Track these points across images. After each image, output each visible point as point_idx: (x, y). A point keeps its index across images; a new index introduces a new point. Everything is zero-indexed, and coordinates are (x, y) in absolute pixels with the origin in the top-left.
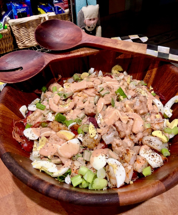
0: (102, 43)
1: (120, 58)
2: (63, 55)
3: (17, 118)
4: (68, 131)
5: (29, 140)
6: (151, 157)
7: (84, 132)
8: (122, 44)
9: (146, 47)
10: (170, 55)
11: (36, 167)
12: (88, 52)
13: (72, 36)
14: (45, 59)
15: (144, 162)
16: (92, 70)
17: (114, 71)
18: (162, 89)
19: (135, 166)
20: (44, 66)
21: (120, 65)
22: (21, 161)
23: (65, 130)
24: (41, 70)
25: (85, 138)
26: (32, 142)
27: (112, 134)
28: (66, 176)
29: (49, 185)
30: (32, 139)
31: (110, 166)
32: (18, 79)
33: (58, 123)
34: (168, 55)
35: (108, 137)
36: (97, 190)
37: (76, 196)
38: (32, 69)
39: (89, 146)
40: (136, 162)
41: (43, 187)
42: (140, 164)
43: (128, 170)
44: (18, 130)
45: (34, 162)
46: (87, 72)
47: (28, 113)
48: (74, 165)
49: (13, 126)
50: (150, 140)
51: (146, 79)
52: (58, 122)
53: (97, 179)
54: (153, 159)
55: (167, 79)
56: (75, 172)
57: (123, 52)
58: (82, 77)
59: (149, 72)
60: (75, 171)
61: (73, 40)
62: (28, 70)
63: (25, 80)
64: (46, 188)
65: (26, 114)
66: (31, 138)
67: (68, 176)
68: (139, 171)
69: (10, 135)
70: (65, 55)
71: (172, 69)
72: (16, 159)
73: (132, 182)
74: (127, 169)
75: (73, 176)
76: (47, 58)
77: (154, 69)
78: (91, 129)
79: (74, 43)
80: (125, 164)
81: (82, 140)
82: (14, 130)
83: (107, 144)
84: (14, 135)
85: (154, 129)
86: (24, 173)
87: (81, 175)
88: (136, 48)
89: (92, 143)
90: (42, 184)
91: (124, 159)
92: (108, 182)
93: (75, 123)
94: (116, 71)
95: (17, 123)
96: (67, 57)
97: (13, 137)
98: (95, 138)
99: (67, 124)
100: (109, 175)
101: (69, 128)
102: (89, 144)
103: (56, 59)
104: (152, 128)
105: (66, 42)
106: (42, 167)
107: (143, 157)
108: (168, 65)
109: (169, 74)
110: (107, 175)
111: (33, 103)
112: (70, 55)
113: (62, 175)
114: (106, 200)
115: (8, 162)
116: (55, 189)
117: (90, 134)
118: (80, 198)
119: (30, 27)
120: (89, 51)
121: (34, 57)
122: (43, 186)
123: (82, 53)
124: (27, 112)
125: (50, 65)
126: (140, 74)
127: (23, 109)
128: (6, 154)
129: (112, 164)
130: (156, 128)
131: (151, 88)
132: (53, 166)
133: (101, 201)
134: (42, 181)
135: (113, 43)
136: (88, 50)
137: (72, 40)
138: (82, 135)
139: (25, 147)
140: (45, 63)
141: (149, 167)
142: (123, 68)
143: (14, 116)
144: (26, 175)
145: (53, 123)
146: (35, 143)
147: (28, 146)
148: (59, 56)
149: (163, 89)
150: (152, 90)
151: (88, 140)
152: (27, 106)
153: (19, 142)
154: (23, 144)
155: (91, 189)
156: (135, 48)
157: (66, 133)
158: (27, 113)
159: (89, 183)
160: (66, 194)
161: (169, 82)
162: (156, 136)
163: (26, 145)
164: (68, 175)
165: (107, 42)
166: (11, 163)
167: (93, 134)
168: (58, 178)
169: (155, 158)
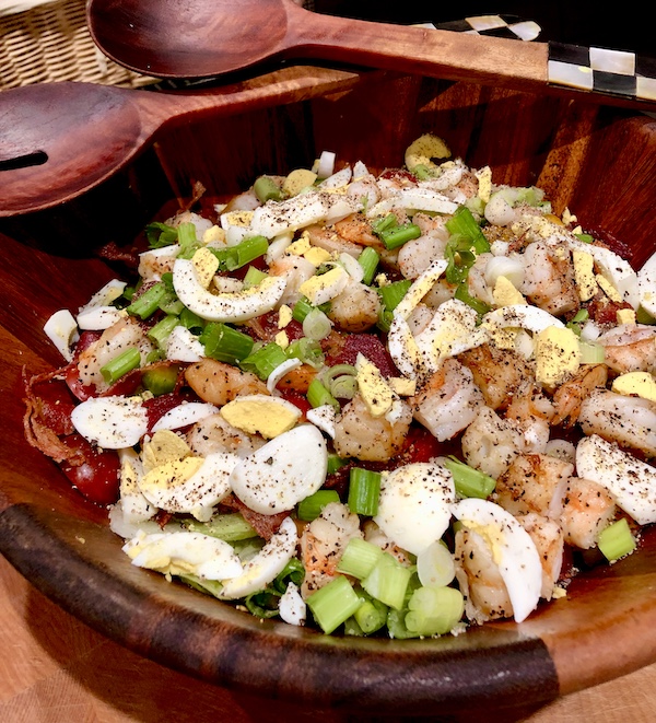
0: (369, 42)
1: (434, 107)
2: (215, 98)
3: (38, 362)
4: (271, 398)
5: (100, 451)
6: (626, 479)
7: (338, 399)
8: (451, 44)
9: (546, 55)
10: (641, 81)
11: (148, 563)
12: (315, 81)
13: (244, 24)
14: (142, 114)
15: (602, 503)
16: (328, 159)
17: (416, 160)
18: (612, 219)
19: (568, 522)
20: (141, 141)
21: (436, 134)
22: (83, 541)
23: (256, 392)
24: (127, 158)
25: (347, 419)
26: (112, 458)
27: (460, 393)
28: (284, 592)
29: (229, 632)
30: (113, 446)
31: (471, 533)
32: (29, 199)
33: (224, 368)
34: (631, 81)
35: (447, 409)
36: (428, 638)
37: (359, 673)
38: (88, 158)
39: (366, 453)
40: (569, 508)
41: (203, 646)
42: (589, 511)
43: (547, 543)
44: (46, 410)
45: (134, 541)
46: (309, 166)
47: (82, 339)
48: (315, 539)
49: (26, 396)
50: (614, 412)
51: (544, 183)
52: (223, 363)
53: (420, 589)
54: (636, 488)
55: (632, 177)
56: (323, 567)
57: (459, 75)
58: (290, 189)
59: (553, 155)
60: (320, 563)
61: (249, 37)
62: (73, 162)
63: (63, 200)
64: (217, 651)
65: (72, 347)
66: (107, 442)
67: (288, 590)
68: (586, 543)
69: (16, 434)
70: (222, 96)
71: (651, 135)
72: (59, 532)
73: (561, 593)
74: (540, 537)
75: (314, 586)
76: (151, 110)
77: (577, 142)
78: (370, 382)
79: (257, 46)
80: (531, 518)
81: (332, 432)
82: (29, 410)
83: (441, 439)
84: (32, 430)
85: (617, 367)
86: (104, 592)
87: (350, 578)
88: (508, 60)
89: (377, 439)
90: (197, 634)
91: (524, 497)
92: (465, 598)
93: (295, 362)
94: (422, 158)
95: (39, 383)
96: (229, 106)
97: (30, 439)
98: (393, 416)
99: (262, 367)
100: (467, 572)
101: (270, 386)
102: (364, 445)
103: (185, 111)
104: (610, 363)
105: (221, 47)
106: (172, 560)
107: (597, 484)
108: (634, 122)
109: (638, 156)
110: (458, 569)
111: (95, 299)
112: (242, 97)
113: (263, 588)
114: (501, 674)
115: (26, 547)
116: (258, 651)
117: (370, 402)
118: (381, 678)
119: (42, 29)
120: (318, 77)
121: (93, 108)
122: (205, 641)
123: (292, 85)
124: (77, 338)
125: (156, 145)
126: (519, 166)
127: (58, 326)
128: (12, 512)
129: (481, 523)
130: (628, 364)
131: (569, 218)
132: (218, 554)
133: (475, 683)
134: (196, 619)
135: (413, 42)
136: (313, 76)
137: (245, 36)
138: (329, 411)
139: (85, 479)
140: (142, 131)
141: (623, 523)
142: (449, 144)
143: (22, 354)
144: (117, 599)
145: (202, 369)
146: (126, 460)
147: (98, 476)
148: (198, 102)
149: (619, 216)
150: (573, 226)
151: (362, 425)
152: (75, 313)
153: (59, 461)
154: (75, 468)
155: (401, 635)
156: (501, 58)
157: (264, 404)
158: (75, 344)
159: (389, 609)
160: (313, 665)
161: (641, 187)
162: (635, 396)
163: (85, 472)
164: (291, 584)
165: (391, 39)
166: (38, 552)
167: (379, 398)
168: (248, 603)
169: (644, 485)
